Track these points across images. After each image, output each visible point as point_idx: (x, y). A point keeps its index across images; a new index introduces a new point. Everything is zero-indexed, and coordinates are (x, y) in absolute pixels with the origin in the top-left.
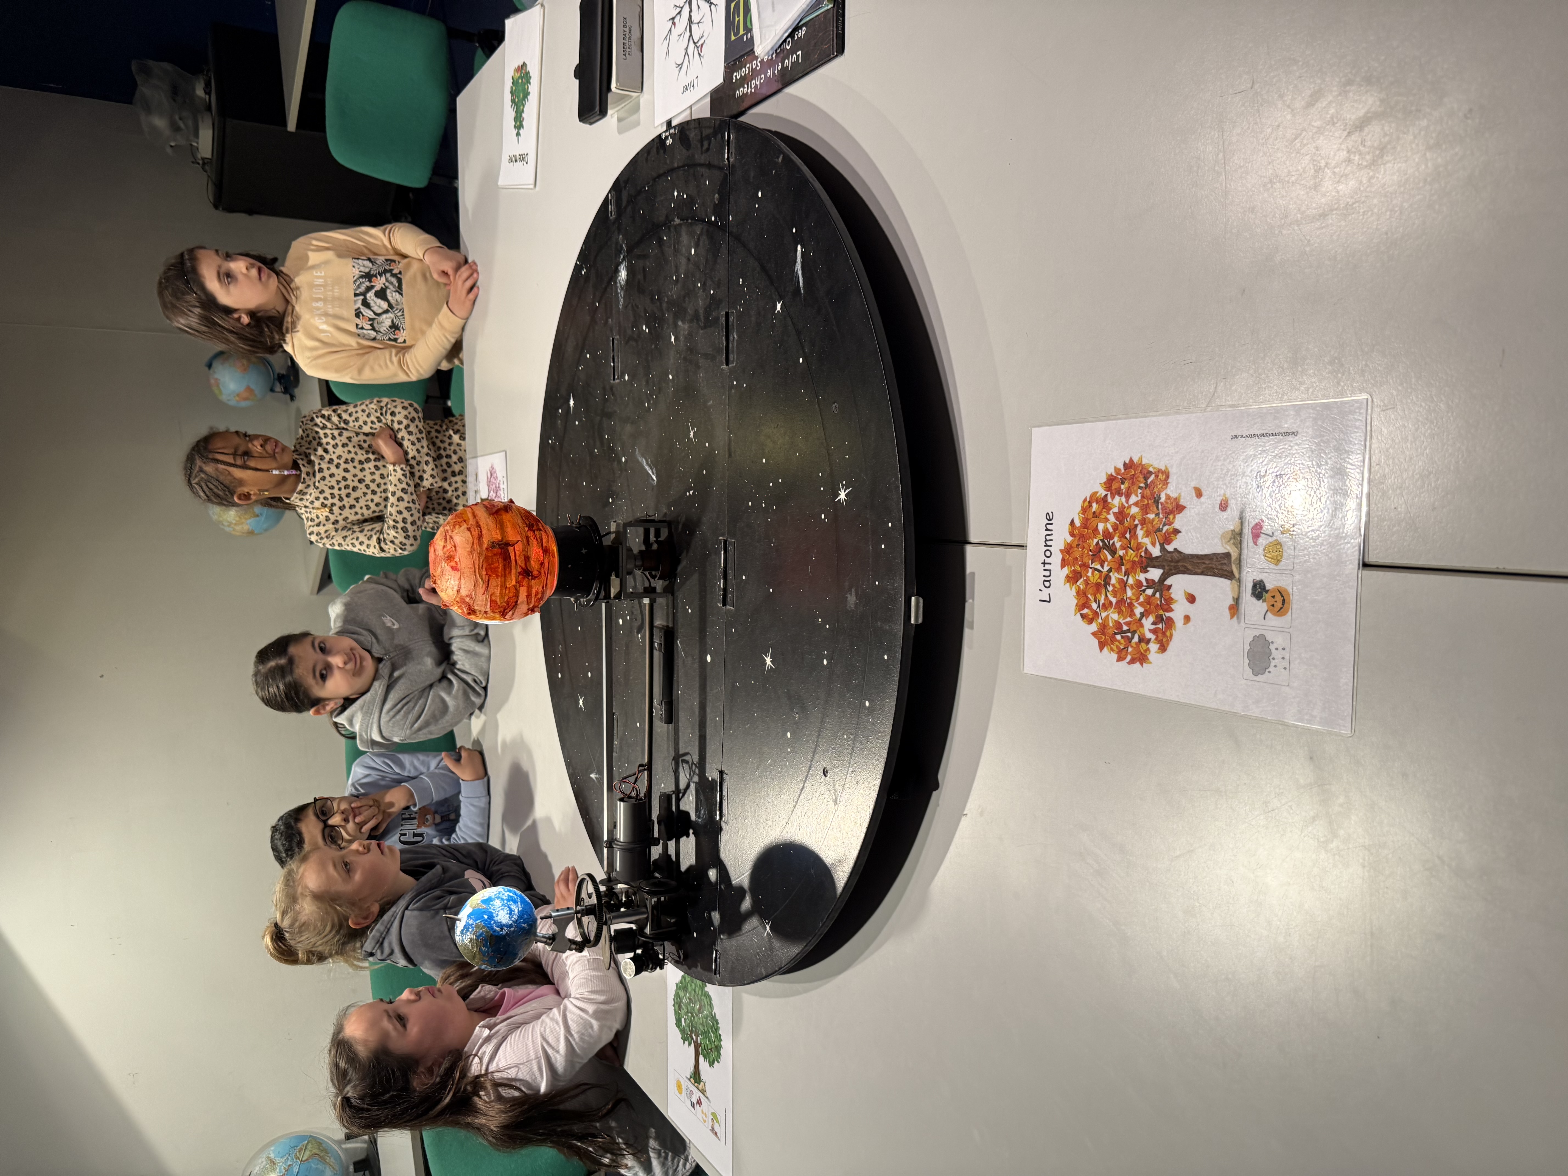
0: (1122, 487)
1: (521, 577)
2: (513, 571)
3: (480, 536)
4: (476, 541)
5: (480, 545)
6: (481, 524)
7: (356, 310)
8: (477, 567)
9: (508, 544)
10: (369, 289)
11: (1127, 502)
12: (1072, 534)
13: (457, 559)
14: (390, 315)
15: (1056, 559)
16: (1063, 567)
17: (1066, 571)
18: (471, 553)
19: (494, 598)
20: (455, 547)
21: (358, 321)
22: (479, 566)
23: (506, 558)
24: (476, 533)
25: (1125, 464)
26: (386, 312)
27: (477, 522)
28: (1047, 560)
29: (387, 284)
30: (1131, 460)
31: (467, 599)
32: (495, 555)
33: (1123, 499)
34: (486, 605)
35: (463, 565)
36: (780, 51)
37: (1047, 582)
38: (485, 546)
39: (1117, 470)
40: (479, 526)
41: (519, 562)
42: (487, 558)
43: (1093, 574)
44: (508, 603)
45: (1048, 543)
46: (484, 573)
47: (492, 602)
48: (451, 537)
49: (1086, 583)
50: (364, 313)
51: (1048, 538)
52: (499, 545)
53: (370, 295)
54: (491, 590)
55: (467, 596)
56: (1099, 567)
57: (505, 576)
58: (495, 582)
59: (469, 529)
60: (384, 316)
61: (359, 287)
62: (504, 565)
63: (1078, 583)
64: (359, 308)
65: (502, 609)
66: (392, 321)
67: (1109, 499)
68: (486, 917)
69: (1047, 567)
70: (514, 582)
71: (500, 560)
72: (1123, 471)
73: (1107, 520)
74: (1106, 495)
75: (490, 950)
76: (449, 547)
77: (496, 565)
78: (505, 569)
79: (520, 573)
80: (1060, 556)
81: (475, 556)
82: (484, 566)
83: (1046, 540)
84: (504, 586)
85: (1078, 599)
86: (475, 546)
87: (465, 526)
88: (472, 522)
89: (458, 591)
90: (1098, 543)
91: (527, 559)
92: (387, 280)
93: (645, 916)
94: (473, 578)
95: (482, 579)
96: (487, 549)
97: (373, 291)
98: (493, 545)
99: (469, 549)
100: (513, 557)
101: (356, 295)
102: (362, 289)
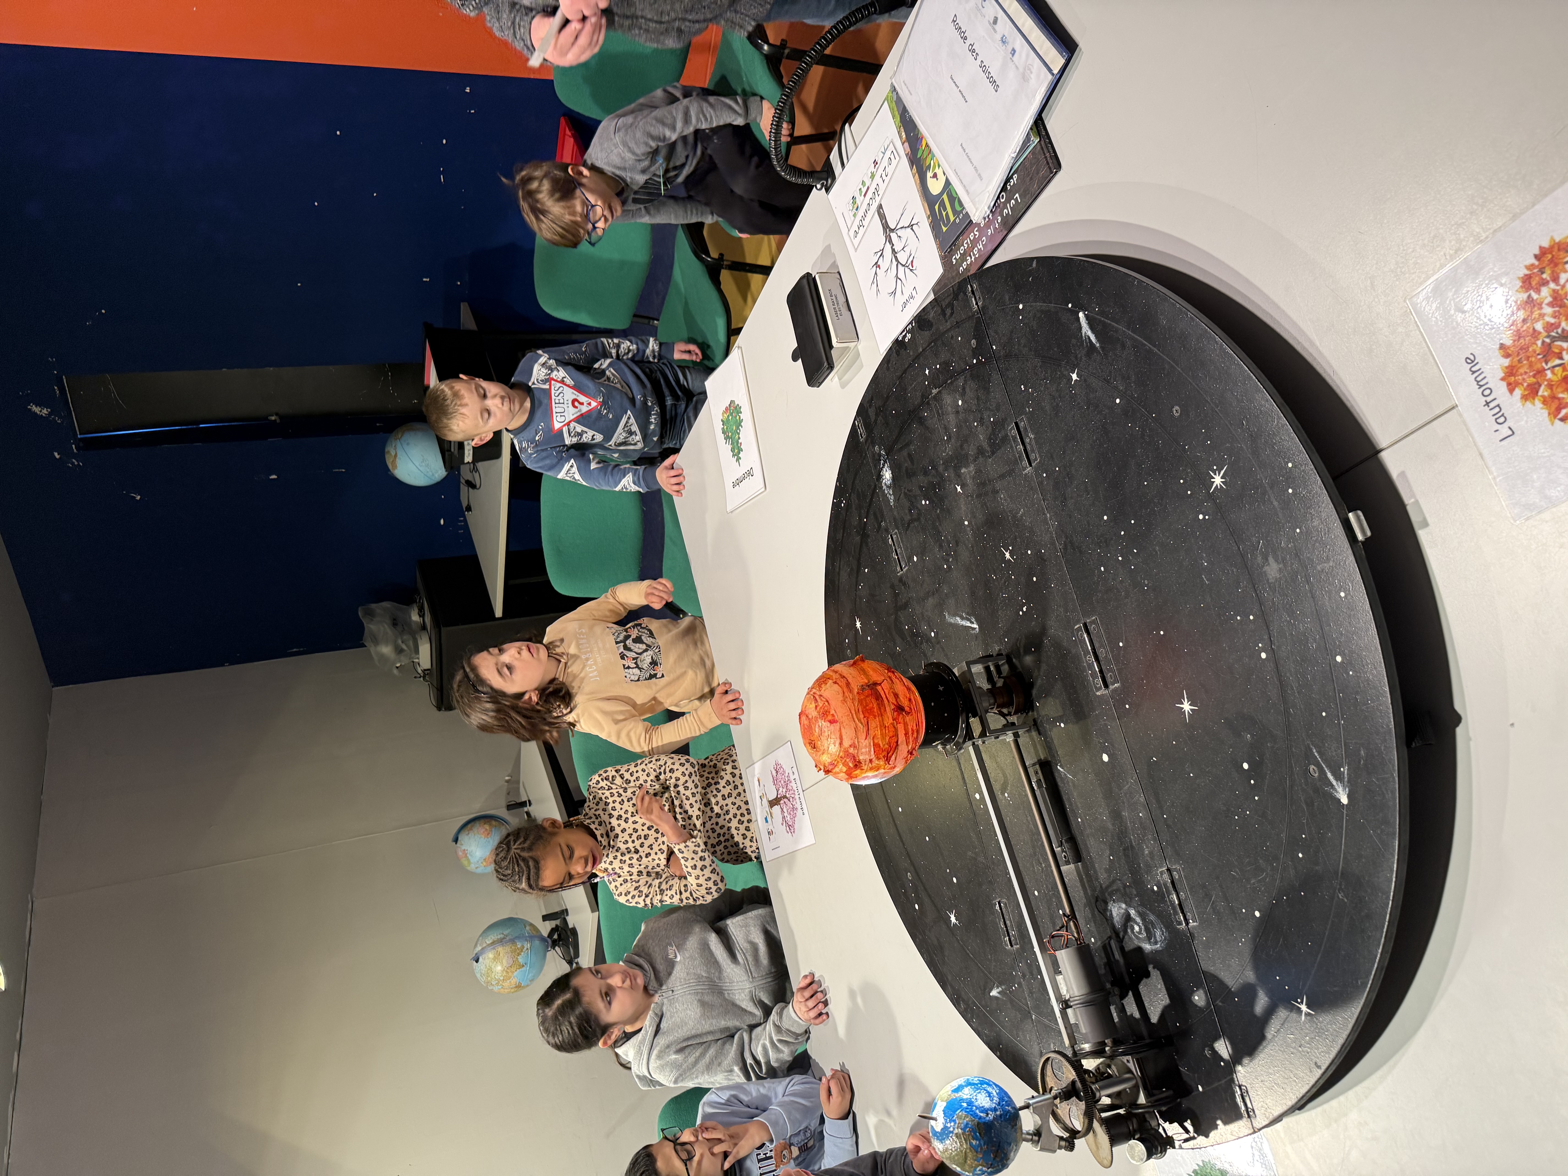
0: (1544, 276)
1: (895, 714)
2: (888, 709)
3: (848, 684)
4: (845, 690)
5: (851, 691)
6: (847, 677)
7: (620, 654)
8: (853, 712)
9: (875, 684)
10: (627, 637)
11: (1557, 284)
12: (1507, 356)
13: (832, 712)
14: (649, 652)
15: (1500, 389)
16: (1511, 391)
17: (1518, 392)
18: (844, 701)
19: (876, 741)
20: (827, 701)
22: (855, 711)
23: (878, 697)
24: (843, 682)
25: (1536, 256)
26: (646, 650)
27: (841, 675)
28: (1489, 399)
29: (640, 634)
30: (1540, 247)
31: (851, 750)
32: (867, 696)
33: (1552, 285)
34: (870, 751)
35: (840, 715)
36: (996, 207)
37: (1500, 417)
38: (856, 691)
39: (1530, 267)
40: (843, 677)
41: (891, 700)
42: (860, 701)
43: (1553, 373)
44: (889, 744)
45: (1481, 383)
46: (862, 716)
47: (876, 745)
48: (820, 695)
49: (1550, 386)
50: (628, 656)
51: (1478, 379)
52: (869, 686)
53: (629, 642)
54: (871, 732)
55: (850, 746)
56: (1558, 362)
57: (882, 715)
58: (874, 723)
59: (835, 683)
60: (645, 654)
61: (618, 637)
62: (878, 704)
63: (1540, 393)
64: (623, 653)
65: (885, 753)
66: (652, 657)
67: (1535, 296)
68: (965, 1105)
69: (1492, 405)
70: (891, 721)
71: (873, 700)
72: (1537, 263)
73: (1542, 316)
74: (1529, 296)
75: (982, 1142)
76: (821, 705)
77: (871, 705)
78: (880, 708)
79: (893, 709)
80: (1504, 384)
81: (849, 702)
82: (860, 710)
83: (1478, 382)
84: (883, 726)
85: (1549, 408)
86: (846, 694)
87: (830, 682)
89: (841, 744)
90: (1543, 342)
91: (896, 696)
92: (639, 631)
93: (1134, 1082)
94: (853, 725)
95: (861, 723)
96: (858, 693)
97: (631, 639)
98: (862, 688)
99: (842, 699)
100: (884, 696)
101: (617, 643)
102: (621, 637)
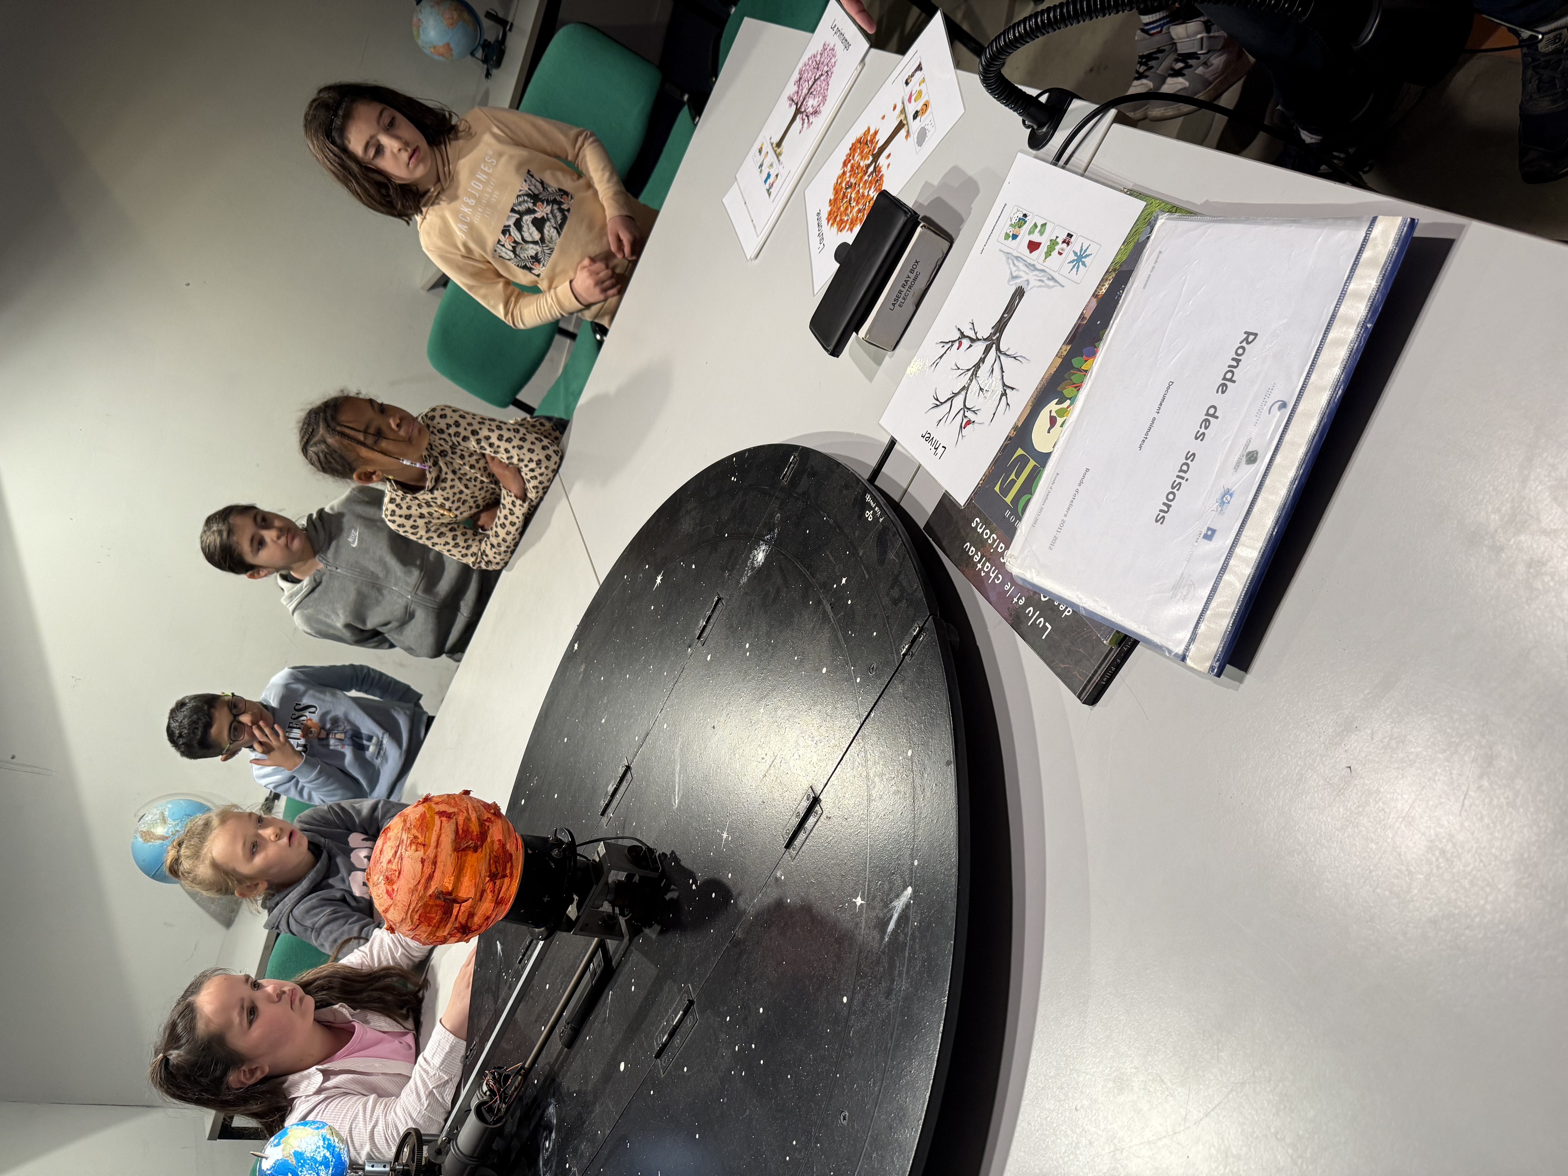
2: (449, 926)
3: (430, 877)
4: (423, 881)
5: (426, 887)
6: (439, 860)
7: (505, 226)
8: (412, 908)
9: (455, 901)
10: (529, 211)
13: (395, 887)
14: (538, 247)
18: (413, 891)
20: (399, 873)
21: (502, 238)
22: (414, 908)
23: (447, 912)
24: (428, 871)
27: (436, 857)
29: (550, 216)
32: (436, 905)
35: (399, 896)
38: (430, 892)
40: (435, 863)
41: (460, 918)
42: (425, 905)
46: (416, 917)
48: (401, 858)
50: (512, 234)
52: (446, 897)
53: (527, 219)
54: (418, 932)
57: (438, 927)
58: (425, 928)
59: (423, 861)
61: (520, 204)
62: (442, 918)
64: (509, 226)
71: (439, 913)
76: (393, 868)
77: (434, 914)
78: (441, 922)
79: (456, 928)
81: (415, 898)
82: (419, 912)
84: (433, 933)
86: (419, 887)
87: (420, 853)
88: (431, 852)
91: (471, 915)
92: (551, 212)
94: (403, 915)
95: (412, 920)
96: (430, 896)
97: (533, 216)
98: (439, 894)
99: (412, 886)
100: (455, 912)
101: (513, 210)
102: (522, 208)
